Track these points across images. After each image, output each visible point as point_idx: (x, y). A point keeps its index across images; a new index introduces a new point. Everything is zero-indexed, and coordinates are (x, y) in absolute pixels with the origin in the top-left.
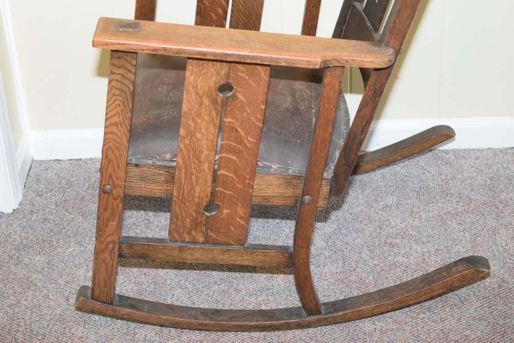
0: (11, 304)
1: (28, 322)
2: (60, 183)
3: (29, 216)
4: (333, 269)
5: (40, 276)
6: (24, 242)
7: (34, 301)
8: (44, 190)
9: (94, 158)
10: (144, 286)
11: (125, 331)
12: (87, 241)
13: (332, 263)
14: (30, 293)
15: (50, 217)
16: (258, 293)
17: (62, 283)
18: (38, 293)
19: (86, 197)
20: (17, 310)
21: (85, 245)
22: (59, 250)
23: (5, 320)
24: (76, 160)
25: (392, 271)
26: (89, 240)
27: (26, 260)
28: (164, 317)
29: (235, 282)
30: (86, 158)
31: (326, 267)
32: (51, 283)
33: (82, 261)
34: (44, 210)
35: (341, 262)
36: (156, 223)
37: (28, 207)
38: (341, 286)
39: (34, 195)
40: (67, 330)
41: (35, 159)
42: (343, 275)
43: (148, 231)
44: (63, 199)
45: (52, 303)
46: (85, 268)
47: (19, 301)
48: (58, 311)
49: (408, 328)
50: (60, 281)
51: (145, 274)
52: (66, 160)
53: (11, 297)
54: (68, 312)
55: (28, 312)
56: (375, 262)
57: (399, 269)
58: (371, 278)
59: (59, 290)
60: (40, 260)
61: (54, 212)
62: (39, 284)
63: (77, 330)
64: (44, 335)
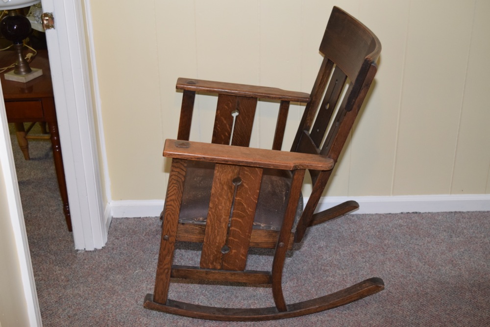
0: (103, 304)
1: (114, 314)
2: (129, 231)
3: (112, 251)
4: (292, 284)
5: (120, 287)
6: (110, 266)
7: (117, 302)
8: (120, 236)
9: (148, 216)
10: (181, 294)
11: (172, 321)
12: (146, 266)
13: (291, 281)
14: (114, 297)
15: (124, 252)
16: (249, 299)
17: (133, 291)
18: (119, 297)
19: (145, 241)
20: (107, 307)
21: (145, 269)
22: (130, 271)
23: (101, 313)
24: (137, 218)
25: (326, 286)
26: (148, 266)
27: (111, 278)
28: (195, 313)
29: (235, 292)
30: (143, 216)
31: (287, 283)
32: (126, 292)
33: (144, 278)
34: (120, 248)
35: (296, 280)
36: (186, 256)
37: (111, 246)
38: (297, 294)
39: (114, 238)
40: (137, 319)
41: (114, 217)
42: (297, 288)
43: (182, 261)
44: (131, 241)
45: (127, 304)
46: (146, 282)
47: (108, 302)
48: (132, 308)
49: (337, 320)
50: (132, 290)
51: (181, 287)
52: (131, 218)
53: (104, 300)
54: (137, 309)
55: (114, 309)
56: (316, 280)
57: (329, 285)
58: (314, 290)
59: (131, 296)
60: (119, 278)
61: (126, 249)
62: (119, 292)
63: (143, 319)
64: (124, 322)
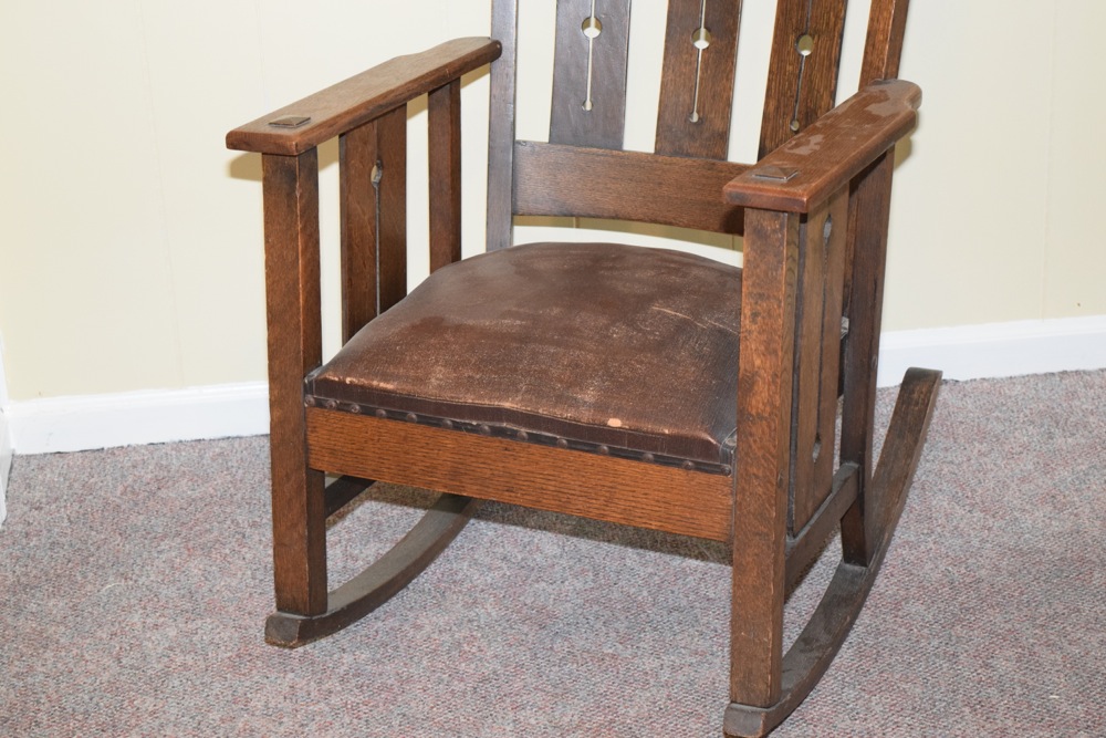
0: (18, 673)
1: (55, 697)
2: (70, 487)
3: (24, 541)
4: (579, 585)
5: (62, 629)
6: (23, 579)
7: (59, 665)
8: (44, 500)
9: (125, 445)
10: (251, 631)
11: (230, 698)
12: (137, 572)
13: (576, 577)
14: (49, 654)
15: (63, 540)
16: (454, 628)
17: (104, 636)
18: (63, 654)
19: (123, 507)
20: (30, 680)
21: (134, 577)
22: (89, 588)
23: (12, 696)
24: (93, 451)
25: (680, 582)
26: (141, 570)
27: (33, 607)
29: (411, 615)
30: (111, 446)
31: (567, 583)
32: (83, 638)
33: (133, 601)
34: (49, 531)
35: (590, 574)
36: (257, 538)
37: (19, 528)
38: (596, 608)
39: (26, 508)
40: (126, 703)
41: (18, 452)
42: (596, 593)
43: (245, 550)
44: (82, 511)
45: (91, 667)
46: (141, 611)
47: (31, 667)
48: (105, 677)
49: (718, 661)
50: (99, 633)
51: (250, 613)
52: (74, 453)
53: (16, 663)
54: (123, 678)
55: (52, 683)
56: (650, 570)
57: (691, 578)
58: (645, 593)
59: (101, 647)
60: (57, 606)
61: (69, 531)
62: (62, 641)
63: (144, 702)
64: (86, 712)
